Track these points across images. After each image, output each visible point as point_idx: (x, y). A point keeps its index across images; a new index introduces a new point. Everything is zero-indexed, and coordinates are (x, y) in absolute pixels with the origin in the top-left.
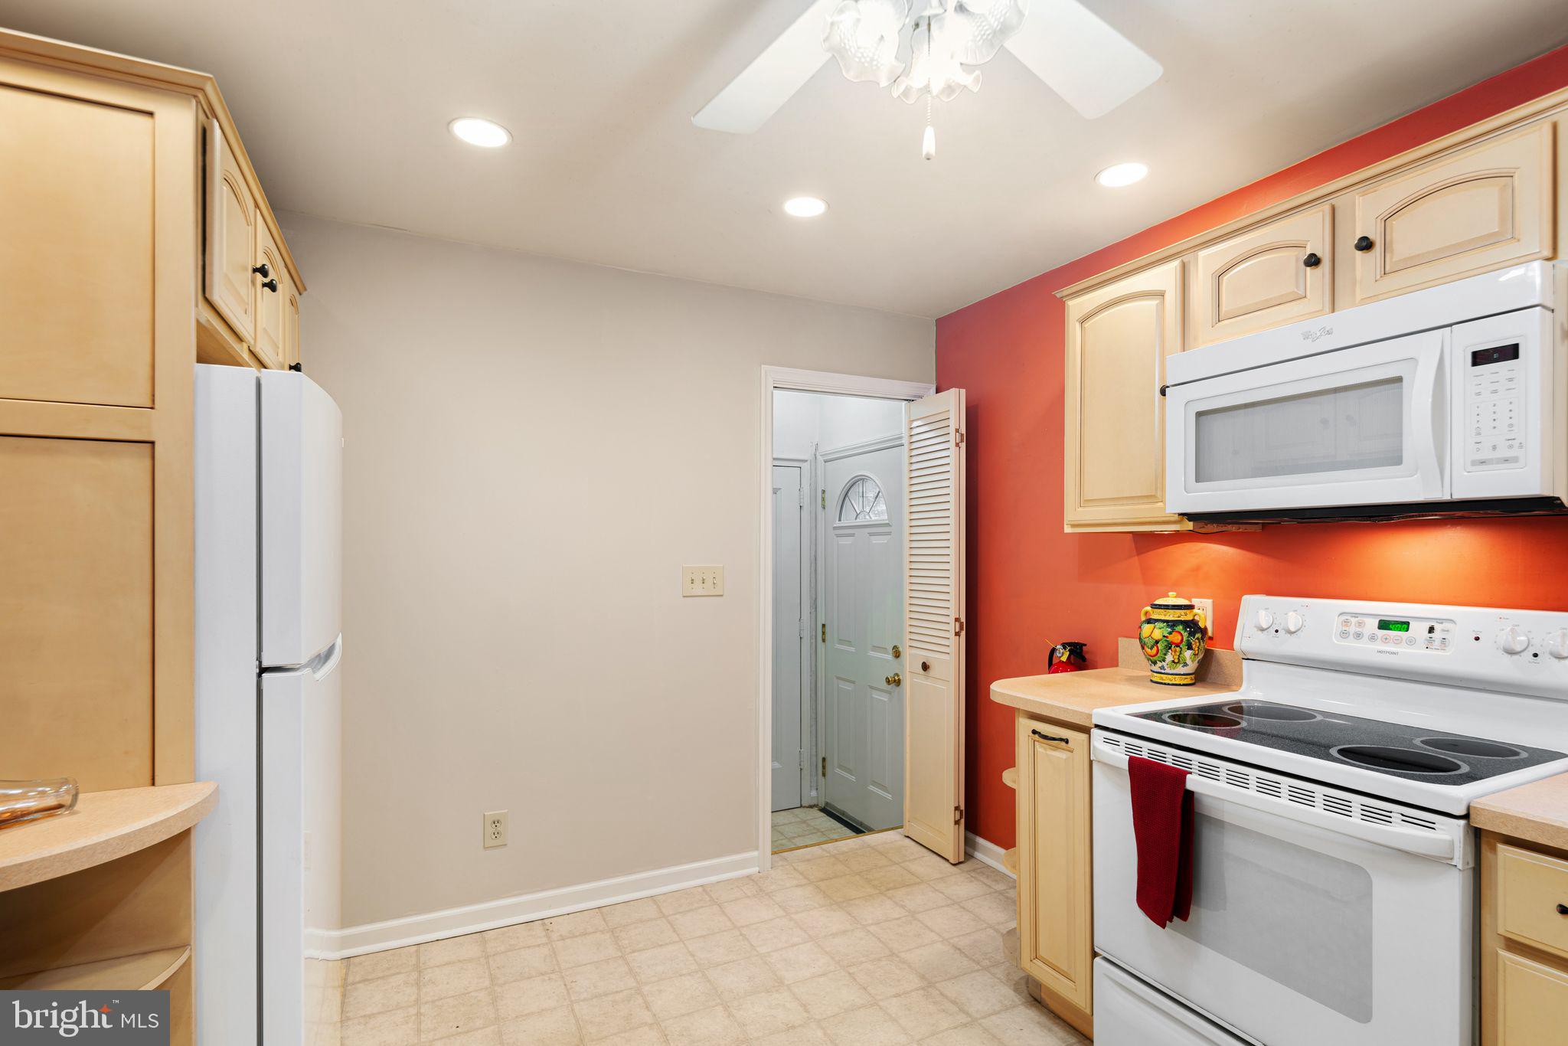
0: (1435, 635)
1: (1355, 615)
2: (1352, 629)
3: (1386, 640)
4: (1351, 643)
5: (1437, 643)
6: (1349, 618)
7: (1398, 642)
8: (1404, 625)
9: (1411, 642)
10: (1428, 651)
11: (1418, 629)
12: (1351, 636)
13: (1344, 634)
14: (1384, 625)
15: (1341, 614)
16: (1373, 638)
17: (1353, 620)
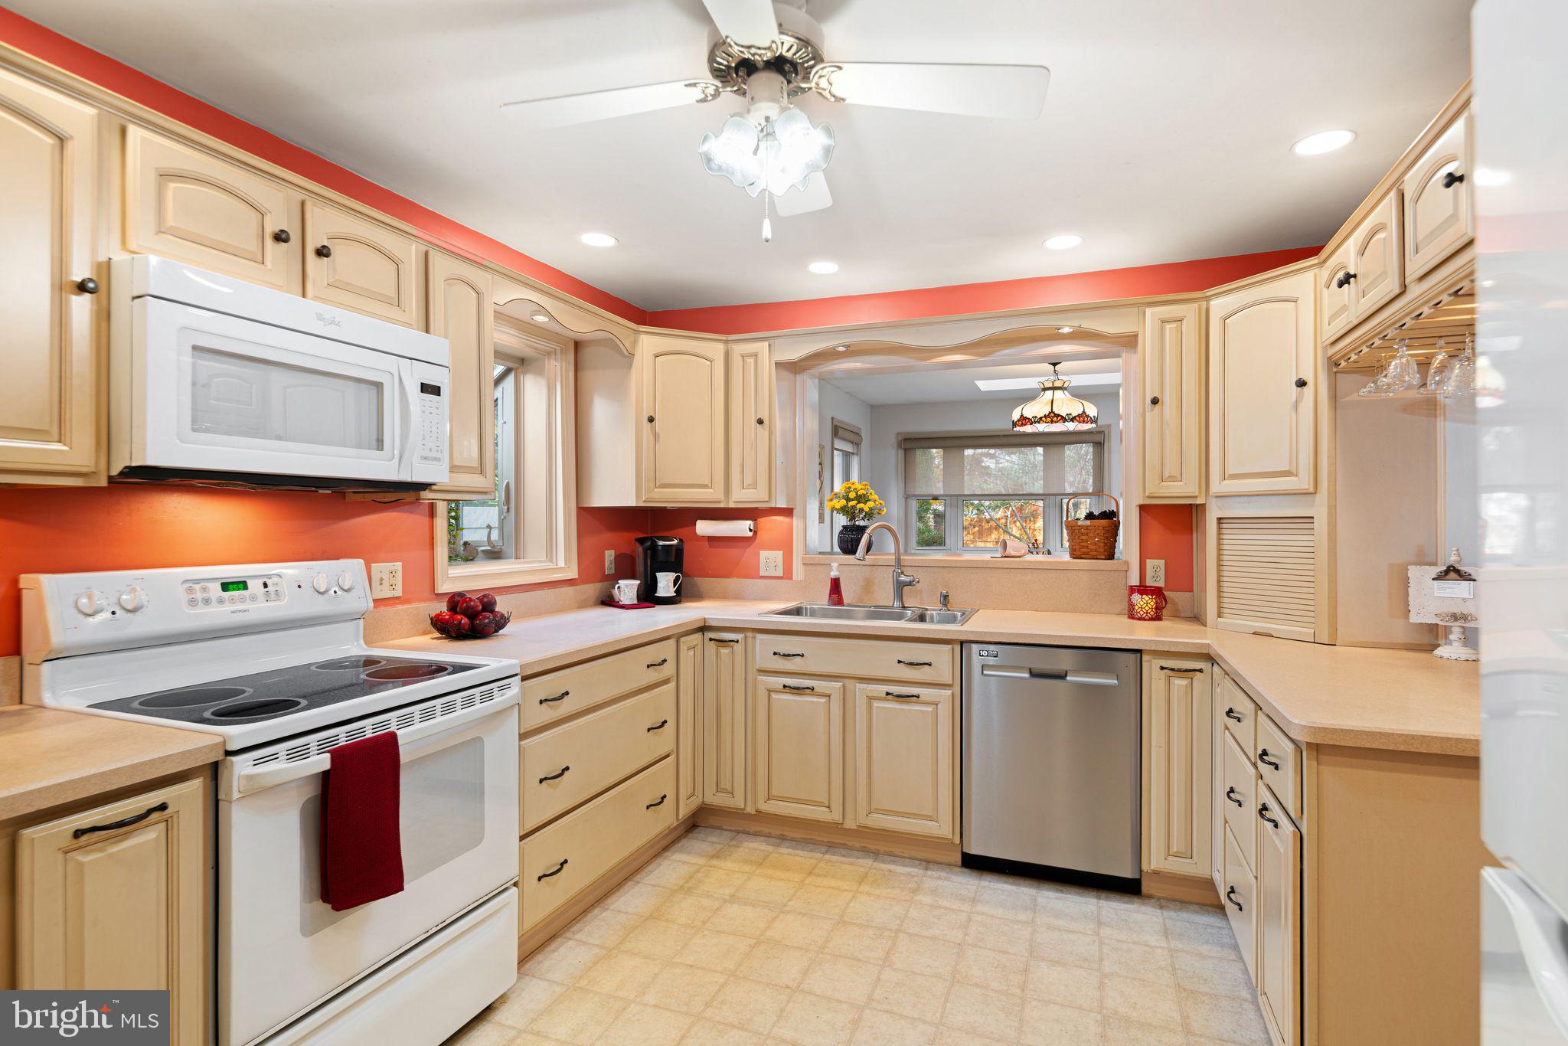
0: (270, 588)
1: (197, 581)
2: (199, 596)
3: (232, 600)
4: (201, 610)
5: (273, 596)
6: (191, 585)
7: (243, 600)
8: (243, 585)
9: (254, 598)
10: (269, 604)
11: (255, 586)
12: (200, 604)
13: (193, 603)
14: (225, 586)
15: (184, 581)
16: (221, 601)
17: (197, 586)
